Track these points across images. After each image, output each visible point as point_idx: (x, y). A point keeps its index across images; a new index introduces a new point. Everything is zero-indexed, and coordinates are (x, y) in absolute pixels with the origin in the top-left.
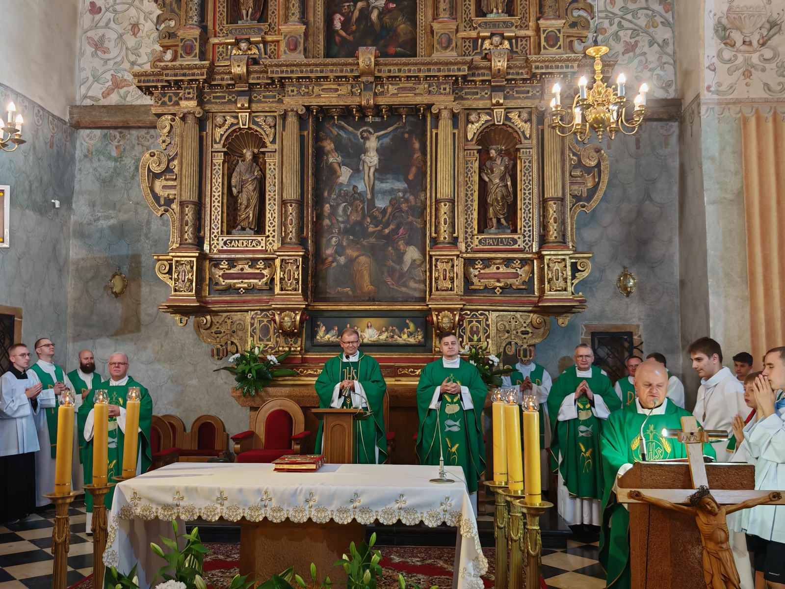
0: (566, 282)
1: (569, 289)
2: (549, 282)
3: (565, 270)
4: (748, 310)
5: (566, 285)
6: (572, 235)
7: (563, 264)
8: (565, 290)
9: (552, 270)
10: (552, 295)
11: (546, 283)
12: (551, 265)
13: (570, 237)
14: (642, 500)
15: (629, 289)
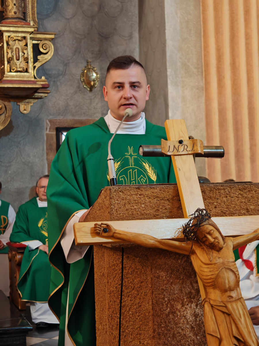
0: (27, 62)
1: (31, 70)
2: (9, 62)
3: (26, 49)
4: (203, 100)
5: (28, 65)
6: (33, 14)
7: (23, 43)
8: (27, 71)
9: (12, 49)
10: (13, 76)
11: (6, 62)
12: (11, 43)
13: (31, 16)
14: (112, 237)
15: (92, 83)
